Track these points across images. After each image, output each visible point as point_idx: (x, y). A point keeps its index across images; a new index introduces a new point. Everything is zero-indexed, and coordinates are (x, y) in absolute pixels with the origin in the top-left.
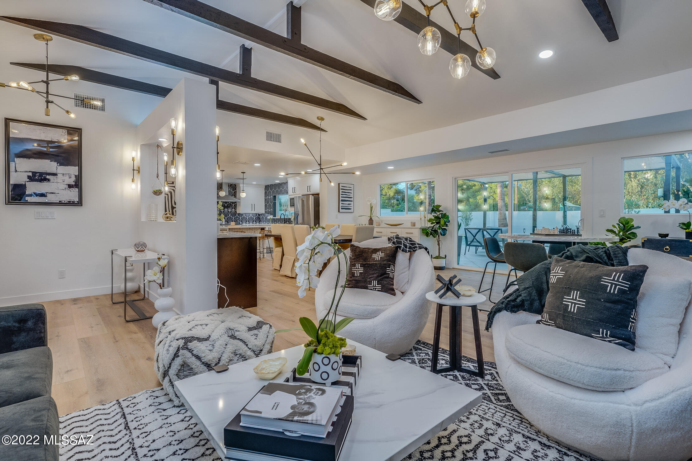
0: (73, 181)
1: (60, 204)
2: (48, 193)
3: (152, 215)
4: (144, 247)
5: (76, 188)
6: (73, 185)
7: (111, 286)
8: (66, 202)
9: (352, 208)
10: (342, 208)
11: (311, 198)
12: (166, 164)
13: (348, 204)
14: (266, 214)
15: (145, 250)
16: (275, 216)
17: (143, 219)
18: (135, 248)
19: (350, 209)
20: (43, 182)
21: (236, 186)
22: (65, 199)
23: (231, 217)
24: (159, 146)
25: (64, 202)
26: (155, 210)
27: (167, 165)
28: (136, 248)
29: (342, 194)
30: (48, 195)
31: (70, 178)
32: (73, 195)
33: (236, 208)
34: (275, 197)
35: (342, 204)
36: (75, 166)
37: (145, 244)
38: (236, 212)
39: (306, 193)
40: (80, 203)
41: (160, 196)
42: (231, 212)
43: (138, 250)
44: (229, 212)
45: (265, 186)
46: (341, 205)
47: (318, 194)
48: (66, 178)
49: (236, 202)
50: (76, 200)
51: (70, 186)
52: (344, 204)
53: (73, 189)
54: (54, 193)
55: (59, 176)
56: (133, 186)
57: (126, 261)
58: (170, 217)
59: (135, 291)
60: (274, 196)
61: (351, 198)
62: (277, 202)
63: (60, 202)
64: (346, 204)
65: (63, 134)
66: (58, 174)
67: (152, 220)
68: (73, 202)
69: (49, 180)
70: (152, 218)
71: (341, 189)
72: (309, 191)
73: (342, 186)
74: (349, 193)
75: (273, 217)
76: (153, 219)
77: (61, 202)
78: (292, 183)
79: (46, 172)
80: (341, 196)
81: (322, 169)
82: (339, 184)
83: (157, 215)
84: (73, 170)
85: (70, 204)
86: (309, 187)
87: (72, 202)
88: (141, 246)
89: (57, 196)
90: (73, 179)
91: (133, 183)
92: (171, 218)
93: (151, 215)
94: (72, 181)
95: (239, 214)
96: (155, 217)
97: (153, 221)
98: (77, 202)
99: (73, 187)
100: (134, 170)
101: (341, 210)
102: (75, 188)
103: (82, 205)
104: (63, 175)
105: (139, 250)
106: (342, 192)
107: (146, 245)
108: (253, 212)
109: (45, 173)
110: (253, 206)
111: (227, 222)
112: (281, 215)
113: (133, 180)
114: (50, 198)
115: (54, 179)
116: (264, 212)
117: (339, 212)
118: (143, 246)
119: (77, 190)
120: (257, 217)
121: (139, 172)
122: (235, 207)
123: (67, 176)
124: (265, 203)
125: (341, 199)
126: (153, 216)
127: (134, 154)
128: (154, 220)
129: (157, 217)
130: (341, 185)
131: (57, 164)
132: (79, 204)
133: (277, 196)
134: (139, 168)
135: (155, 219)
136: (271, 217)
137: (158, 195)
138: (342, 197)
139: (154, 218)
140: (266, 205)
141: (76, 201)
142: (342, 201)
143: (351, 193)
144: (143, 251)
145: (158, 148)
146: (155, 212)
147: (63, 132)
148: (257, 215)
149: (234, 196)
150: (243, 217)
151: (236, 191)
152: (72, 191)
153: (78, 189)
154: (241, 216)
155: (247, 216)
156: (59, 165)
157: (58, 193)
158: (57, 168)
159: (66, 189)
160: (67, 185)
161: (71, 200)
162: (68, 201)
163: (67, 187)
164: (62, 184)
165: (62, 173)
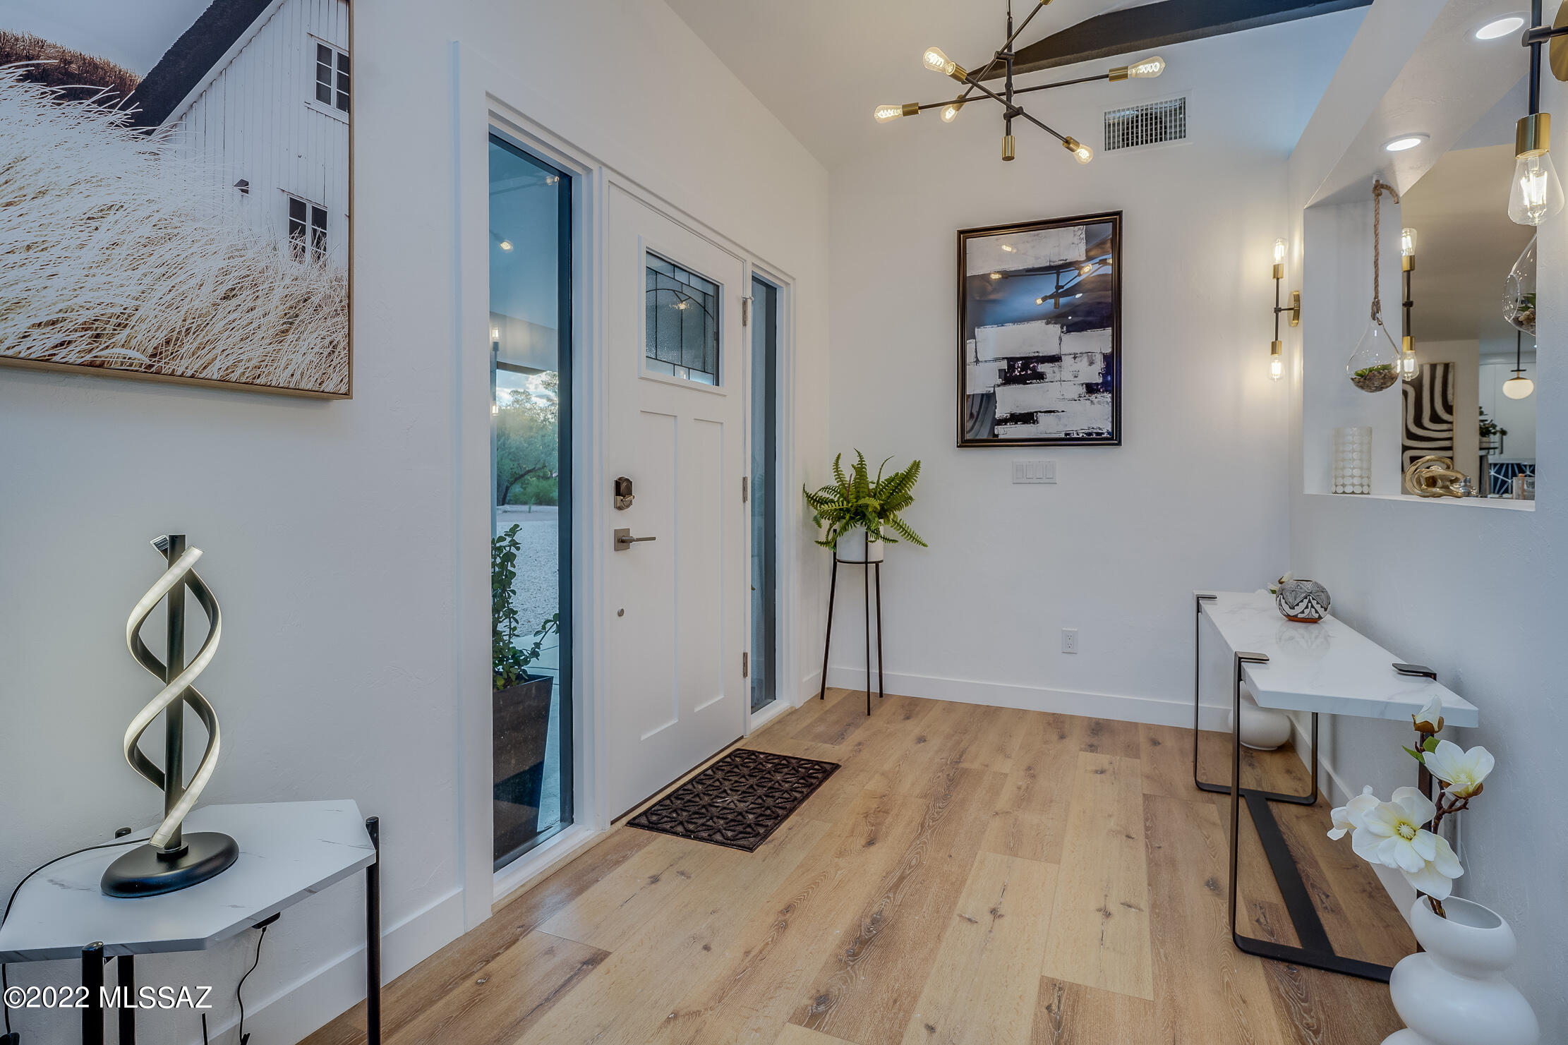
0: (1099, 373)
1: (1068, 441)
2: (1041, 412)
3: (1348, 472)
4: (1318, 607)
5: (1106, 391)
6: (1097, 384)
7: (1193, 704)
8: (1081, 435)
12: (1406, 266)
15: (1320, 618)
17: (1313, 485)
18: (1280, 605)
20: (1031, 383)
22: (1078, 426)
24: (1382, 186)
25: (1075, 436)
26: (1361, 451)
27: (1412, 267)
28: (1286, 607)
30: (1041, 417)
31: (1091, 363)
32: (1096, 414)
36: (1104, 326)
37: (1323, 591)
40: (1114, 438)
41: (1384, 390)
43: (1292, 613)
48: (1083, 364)
50: (1106, 427)
51: (1091, 389)
53: (1099, 396)
54: (1053, 412)
55: (1067, 361)
56: (1277, 367)
57: (1240, 679)
58: (1443, 478)
59: (1280, 744)
63: (1066, 435)
65: (1076, 240)
66: (1063, 357)
67: (1348, 489)
68: (1098, 434)
69: (1040, 377)
70: (1348, 481)
76: (1353, 485)
77: (1069, 434)
79: (1037, 354)
83: (1369, 469)
84: (1100, 341)
85: (1091, 439)
87: (1094, 436)
88: (1306, 601)
89: (1060, 419)
90: (1100, 365)
91: (1276, 355)
92: (1452, 482)
93: (1343, 468)
94: (1094, 374)
96: (1361, 477)
97: (1353, 493)
98: (1109, 433)
99: (1097, 391)
100: (1280, 310)
102: (1103, 392)
103: (1119, 444)
104: (1075, 358)
105: (1296, 616)
107: (1328, 598)
109: (1034, 357)
113: (1274, 349)
114: (1047, 427)
115: (1054, 373)
118: (1314, 602)
119: (1108, 396)
121: (1297, 315)
123: (1085, 360)
126: (1352, 477)
127: (1279, 253)
128: (1358, 490)
129: (1368, 478)
131: (1062, 328)
132: (1112, 439)
134: (1297, 299)
135: (1362, 485)
137: (1380, 388)
139: (1356, 481)
141: (1105, 431)
144: (1314, 621)
145: (1379, 195)
146: (1361, 460)
147: (1075, 235)
152: (1095, 401)
153: (1110, 395)
156: (1065, 329)
157: (1063, 411)
158: (1060, 339)
159: (1081, 399)
160: (1082, 384)
161: (1093, 428)
162: (1087, 431)
163: (1083, 390)
164: (1072, 383)
165: (1073, 352)
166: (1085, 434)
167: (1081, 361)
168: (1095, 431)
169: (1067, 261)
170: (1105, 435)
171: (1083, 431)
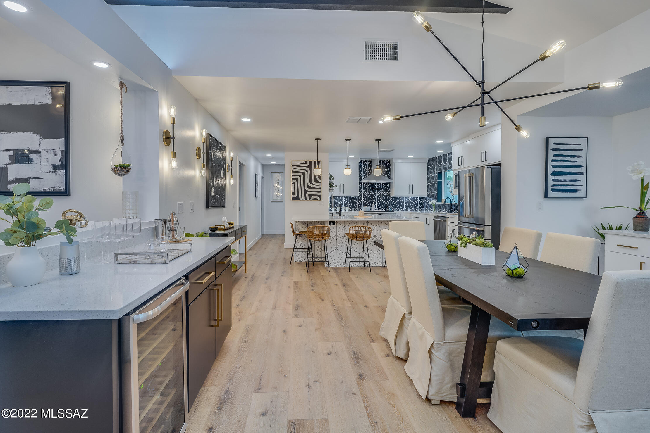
0: (59, 160)
1: (45, 193)
2: (31, 178)
5: (63, 169)
6: (58, 165)
8: (51, 190)
9: (583, 188)
10: (553, 190)
11: (487, 172)
13: (571, 181)
14: (429, 198)
16: (439, 200)
19: (576, 191)
20: (26, 163)
21: (389, 162)
22: (50, 186)
23: (382, 202)
25: (48, 190)
29: (553, 161)
30: (32, 180)
31: (55, 155)
32: (58, 180)
33: (390, 190)
34: (440, 174)
35: (554, 180)
36: (60, 137)
38: (389, 195)
39: (479, 164)
42: (383, 195)
44: (380, 195)
45: (428, 160)
46: (551, 183)
47: (499, 165)
48: (51, 155)
49: (389, 183)
50: (62, 187)
51: (55, 168)
52: (560, 181)
53: (59, 171)
54: (38, 178)
55: (43, 153)
60: (438, 173)
61: (580, 167)
62: (443, 180)
64: (565, 181)
65: (47, 93)
66: (41, 151)
68: (59, 190)
69: (32, 160)
71: (553, 150)
72: (484, 160)
73: (554, 144)
74: (574, 156)
75: (438, 202)
77: (45, 189)
78: (457, 151)
79: (29, 149)
80: (550, 163)
81: (488, 93)
82: (547, 140)
84: (58, 144)
86: (484, 154)
87: (57, 191)
89: (40, 182)
90: (59, 156)
94: (56, 160)
95: (393, 198)
98: (64, 190)
99: (59, 169)
101: (551, 194)
102: (61, 169)
103: (69, 195)
104: (47, 152)
106: (555, 155)
108: (411, 195)
109: (27, 150)
110: (411, 188)
111: (378, 207)
112: (446, 200)
114: (34, 186)
115: (37, 159)
116: (426, 196)
117: (546, 196)
119: (64, 172)
120: (417, 202)
122: (388, 190)
123: (52, 153)
124: (428, 182)
125: (551, 170)
130: (551, 141)
131: (40, 136)
132: (66, 192)
133: (443, 173)
136: (434, 202)
138: (553, 166)
140: (428, 186)
141: (62, 189)
142: (554, 173)
143: (580, 157)
147: (46, 91)
148: (417, 199)
149: (387, 175)
150: (399, 202)
151: (390, 169)
152: (58, 174)
154: (396, 201)
155: (403, 201)
156: (42, 137)
157: (42, 178)
158: (40, 142)
159: (50, 172)
160: (51, 165)
161: (57, 187)
162: (54, 188)
163: (51, 168)
164: (46, 164)
165: (46, 149)
166: (53, 189)
167: (50, 154)
168: (58, 188)
169: (43, 103)
170: (62, 191)
171: (52, 188)
